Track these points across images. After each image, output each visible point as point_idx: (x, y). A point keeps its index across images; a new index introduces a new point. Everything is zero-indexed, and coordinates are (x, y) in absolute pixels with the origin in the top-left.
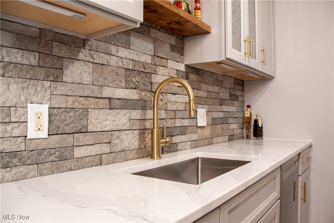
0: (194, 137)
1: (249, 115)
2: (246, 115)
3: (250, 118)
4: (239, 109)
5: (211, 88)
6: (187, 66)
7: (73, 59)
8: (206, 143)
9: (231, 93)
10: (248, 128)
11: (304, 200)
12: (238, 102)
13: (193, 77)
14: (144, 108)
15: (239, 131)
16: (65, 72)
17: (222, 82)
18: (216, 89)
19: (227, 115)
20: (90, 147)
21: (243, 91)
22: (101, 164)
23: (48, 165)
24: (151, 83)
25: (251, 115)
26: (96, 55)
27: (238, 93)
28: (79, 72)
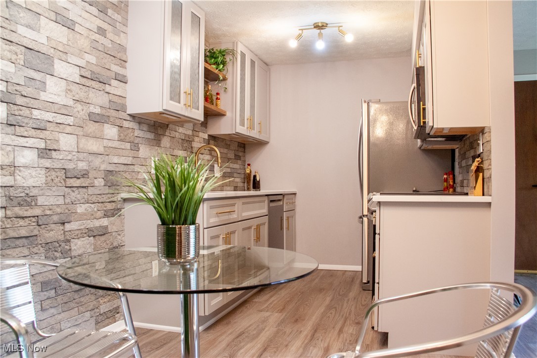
1: (249, 172)
2: (247, 172)
3: (249, 175)
4: (242, 167)
6: (209, 136)
7: (164, 135)
9: (236, 154)
10: (248, 183)
11: (288, 228)
12: (241, 161)
13: (212, 142)
15: (241, 184)
16: (162, 142)
17: (229, 145)
18: (226, 151)
19: (233, 170)
21: (245, 152)
24: (192, 147)
25: (251, 172)
26: (171, 132)
27: (241, 154)
28: (166, 141)
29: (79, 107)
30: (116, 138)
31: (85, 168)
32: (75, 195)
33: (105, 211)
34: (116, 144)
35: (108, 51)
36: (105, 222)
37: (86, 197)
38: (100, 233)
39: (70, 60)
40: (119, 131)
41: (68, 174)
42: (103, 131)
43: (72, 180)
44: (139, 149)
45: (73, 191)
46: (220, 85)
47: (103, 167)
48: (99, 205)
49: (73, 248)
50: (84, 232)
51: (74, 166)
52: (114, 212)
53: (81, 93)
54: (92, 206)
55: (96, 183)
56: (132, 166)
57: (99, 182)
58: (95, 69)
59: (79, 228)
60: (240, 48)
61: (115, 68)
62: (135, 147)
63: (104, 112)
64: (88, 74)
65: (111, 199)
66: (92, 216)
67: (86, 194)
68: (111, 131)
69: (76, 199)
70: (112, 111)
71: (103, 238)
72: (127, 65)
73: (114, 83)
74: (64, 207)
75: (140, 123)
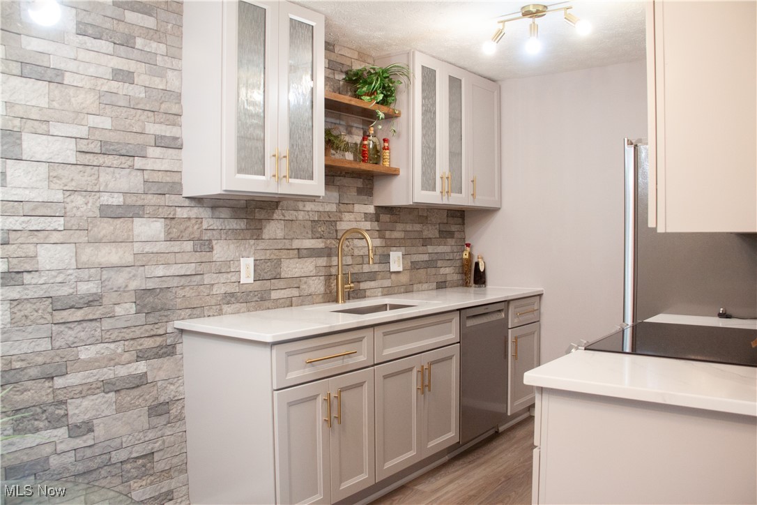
0: (387, 283)
1: (467, 257)
3: (469, 261)
4: (455, 249)
5: (409, 227)
6: (377, 208)
7: (269, 219)
8: (402, 290)
9: (442, 229)
10: (467, 273)
11: (515, 357)
12: (454, 240)
13: (385, 218)
14: (329, 256)
15: (456, 277)
16: (265, 231)
17: (427, 217)
18: (418, 227)
19: (435, 257)
20: (283, 291)
21: (464, 224)
22: (291, 306)
23: (253, 304)
24: (336, 231)
25: (471, 257)
26: (286, 213)
27: (454, 228)
28: (274, 229)
29: (79, 200)
30: (162, 236)
31: (94, 291)
32: (70, 334)
33: (140, 351)
34: (162, 247)
35: (137, 104)
36: (141, 367)
37: (98, 334)
38: (127, 386)
39: (53, 131)
40: (166, 225)
41: (57, 305)
42: (132, 230)
43: (65, 313)
44: (212, 248)
45: (70, 328)
46: (380, 127)
47: (133, 285)
48: (126, 343)
49: (70, 413)
50: (94, 386)
51: (71, 291)
52: (167, 351)
53: (82, 179)
54: (112, 346)
55: (119, 310)
56: (199, 277)
57: (127, 309)
58: (114, 137)
59: (84, 382)
61: (154, 129)
62: (205, 245)
63: (131, 200)
64: (92, 147)
65: (152, 333)
66: (112, 361)
67: (99, 330)
68: (149, 229)
69: (76, 340)
70: (150, 196)
71: (136, 392)
72: (183, 119)
73: (153, 152)
74: (52, 353)
75: (213, 208)
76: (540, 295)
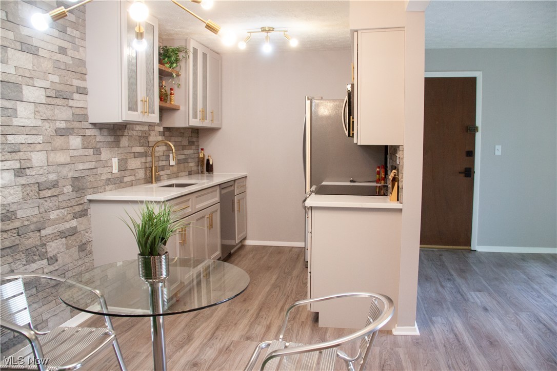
0: (168, 172)
1: (202, 156)
2: (201, 156)
3: (203, 158)
4: (195, 152)
5: (177, 139)
6: (164, 128)
7: (123, 136)
8: (175, 176)
9: (190, 140)
10: (202, 166)
11: (239, 210)
12: (195, 146)
13: (167, 134)
14: (146, 157)
15: (195, 168)
16: (121, 142)
17: (183, 133)
18: (180, 139)
19: (187, 156)
20: (128, 177)
21: (198, 137)
22: (132, 186)
23: (117, 185)
24: (148, 142)
25: (204, 156)
26: (130, 132)
27: (194, 139)
28: (124, 141)
29: (47, 125)
30: (80, 146)
31: (55, 179)
32: (48, 204)
33: (74, 213)
34: (81, 152)
35: (69, 68)
36: (74, 223)
37: (57, 204)
38: (70, 234)
39: (36, 84)
40: (82, 139)
41: (40, 187)
42: (68, 143)
43: (44, 192)
44: (101, 153)
45: (46, 201)
46: (174, 82)
47: (70, 175)
48: (68, 209)
49: (48, 250)
50: (57, 235)
51: (46, 179)
52: (84, 214)
53: (46, 112)
54: (63, 211)
55: (65, 190)
56: (96, 169)
57: (68, 189)
58: (59, 87)
59: (53, 232)
60: (192, 45)
61: (76, 83)
62: (97, 151)
63: (69, 125)
64: (53, 94)
65: (79, 203)
66: (63, 220)
67: (57, 202)
68: (75, 141)
69: (49, 208)
70: (75, 123)
71: (73, 238)
72: (87, 77)
73: (76, 96)
74: (40, 216)
75: (101, 129)
76: (246, 177)
